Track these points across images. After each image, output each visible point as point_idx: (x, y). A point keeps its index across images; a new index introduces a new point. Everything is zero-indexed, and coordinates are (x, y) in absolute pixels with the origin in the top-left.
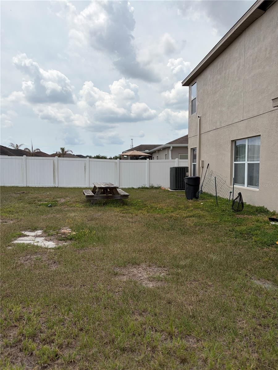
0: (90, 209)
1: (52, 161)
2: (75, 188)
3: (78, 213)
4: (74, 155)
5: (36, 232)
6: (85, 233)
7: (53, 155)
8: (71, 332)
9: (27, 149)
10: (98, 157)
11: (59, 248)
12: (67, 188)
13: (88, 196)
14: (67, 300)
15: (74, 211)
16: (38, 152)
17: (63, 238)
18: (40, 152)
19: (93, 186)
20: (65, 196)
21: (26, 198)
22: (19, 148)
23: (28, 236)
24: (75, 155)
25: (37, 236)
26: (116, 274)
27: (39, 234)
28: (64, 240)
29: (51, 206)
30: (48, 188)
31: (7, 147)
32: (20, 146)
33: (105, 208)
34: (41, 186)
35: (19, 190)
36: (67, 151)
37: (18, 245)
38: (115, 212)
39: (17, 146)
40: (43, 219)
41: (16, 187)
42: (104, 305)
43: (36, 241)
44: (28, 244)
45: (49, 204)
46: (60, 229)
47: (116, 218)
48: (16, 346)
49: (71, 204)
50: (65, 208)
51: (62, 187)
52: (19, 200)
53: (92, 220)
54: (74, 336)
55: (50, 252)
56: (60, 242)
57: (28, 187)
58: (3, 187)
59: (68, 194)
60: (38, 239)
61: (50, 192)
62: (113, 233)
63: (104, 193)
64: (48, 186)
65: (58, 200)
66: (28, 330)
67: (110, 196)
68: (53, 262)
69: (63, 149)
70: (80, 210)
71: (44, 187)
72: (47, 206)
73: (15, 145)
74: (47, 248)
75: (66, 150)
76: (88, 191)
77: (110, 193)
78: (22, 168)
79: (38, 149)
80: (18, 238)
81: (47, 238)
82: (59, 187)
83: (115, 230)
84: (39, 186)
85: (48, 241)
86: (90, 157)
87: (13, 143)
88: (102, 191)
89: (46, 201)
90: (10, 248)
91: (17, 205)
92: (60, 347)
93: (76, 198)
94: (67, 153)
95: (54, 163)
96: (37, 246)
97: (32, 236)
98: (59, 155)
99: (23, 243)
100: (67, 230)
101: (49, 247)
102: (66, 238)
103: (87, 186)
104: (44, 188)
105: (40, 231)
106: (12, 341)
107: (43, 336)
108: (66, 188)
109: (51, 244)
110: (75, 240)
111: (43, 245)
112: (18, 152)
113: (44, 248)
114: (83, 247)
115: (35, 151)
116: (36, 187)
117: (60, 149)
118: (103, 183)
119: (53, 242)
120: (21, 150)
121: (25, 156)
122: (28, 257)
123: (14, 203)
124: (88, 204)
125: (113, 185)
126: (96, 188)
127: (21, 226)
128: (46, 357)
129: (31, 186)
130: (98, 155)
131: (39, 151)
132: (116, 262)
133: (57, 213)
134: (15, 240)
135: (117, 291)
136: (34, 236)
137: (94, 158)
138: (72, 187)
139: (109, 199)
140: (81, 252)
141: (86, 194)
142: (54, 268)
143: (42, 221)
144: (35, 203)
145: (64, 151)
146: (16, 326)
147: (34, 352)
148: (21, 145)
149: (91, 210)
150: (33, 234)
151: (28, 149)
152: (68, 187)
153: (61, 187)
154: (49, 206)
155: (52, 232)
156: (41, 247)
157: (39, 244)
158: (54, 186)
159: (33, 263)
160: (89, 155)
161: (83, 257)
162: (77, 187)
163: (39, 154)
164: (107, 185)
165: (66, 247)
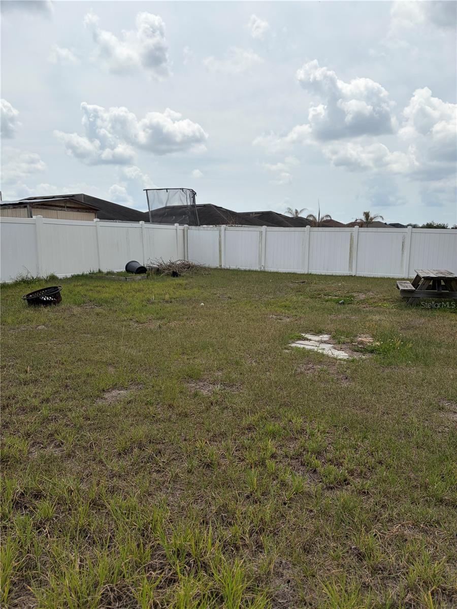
0: (406, 312)
1: (349, 234)
2: (382, 279)
3: (387, 316)
4: (386, 224)
5: (321, 336)
6: (395, 345)
7: (352, 225)
8: (366, 461)
9: (311, 216)
10: (429, 226)
11: (353, 361)
12: (370, 278)
13: (403, 291)
14: (362, 426)
15: (379, 313)
16: (327, 221)
17: (360, 349)
18: (331, 220)
19: (414, 276)
20: (366, 290)
21: (308, 289)
22: (299, 216)
23: (310, 340)
24: (388, 223)
25: (322, 342)
26: (441, 409)
27: (325, 339)
28: (361, 352)
29: (343, 303)
30: (340, 276)
31: (283, 213)
32: (301, 211)
33: (432, 313)
34: (329, 273)
35: (298, 279)
36: (375, 218)
37: (297, 349)
38: (451, 320)
39: (297, 212)
40: (332, 321)
41: (293, 273)
42: (417, 443)
43: (320, 348)
44: (310, 350)
45: (341, 300)
46: (356, 336)
47: (452, 329)
48: (297, 459)
49: (375, 302)
50: (365, 307)
51: (362, 276)
52: (297, 292)
53: (408, 328)
54: (369, 467)
55: (340, 364)
56: (355, 353)
57: (310, 274)
58: (276, 274)
59: (370, 287)
60: (323, 346)
61: (343, 283)
62: (442, 351)
63: (433, 287)
64: (340, 274)
65: (355, 294)
66: (311, 445)
67: (442, 293)
68: (344, 377)
69: (367, 215)
70: (390, 312)
71: (334, 274)
72: (337, 302)
73: (294, 211)
74: (336, 359)
75: (371, 215)
76: (404, 283)
77: (445, 288)
78: (303, 245)
79: (327, 216)
80: (297, 340)
81: (335, 346)
82: (357, 275)
83: (448, 348)
84: (327, 274)
85: (338, 350)
86: (415, 226)
87: (291, 207)
88: (431, 283)
89: (336, 296)
90: (287, 351)
91: (295, 298)
92: (351, 473)
93: (384, 294)
94: (373, 221)
95: (351, 236)
96: (323, 355)
97: (315, 341)
98: (361, 225)
99: (304, 348)
100: (367, 339)
101: (339, 358)
102: (364, 350)
103: (404, 275)
104: (334, 276)
105: (326, 336)
106: (292, 453)
107: (330, 456)
108: (368, 278)
109: (342, 355)
110: (378, 353)
111: (330, 354)
112: (297, 222)
113: (332, 358)
114: (390, 364)
115: (322, 218)
116: (321, 275)
117: (363, 214)
118: (434, 270)
119: (346, 352)
120: (301, 219)
121: (308, 227)
122: (310, 366)
123: (290, 296)
124: (403, 304)
125: (452, 273)
126: (420, 278)
127: (301, 326)
128: (332, 477)
129: (315, 273)
130: (429, 222)
131: (329, 218)
132: (443, 392)
133: (352, 313)
134: (293, 342)
135: (440, 431)
136: (318, 341)
137: (423, 227)
138: (379, 276)
139: (444, 298)
140: (387, 371)
141: (401, 288)
142: (345, 384)
143: (330, 322)
144: (319, 298)
145: (370, 218)
146: (296, 439)
147: (318, 469)
148: (303, 210)
149: (408, 314)
150: (317, 338)
151: (313, 216)
152: (372, 276)
153: (360, 275)
154: (340, 302)
155: (343, 338)
156: (328, 356)
157: (325, 352)
158: (349, 275)
159: (316, 373)
160: (413, 223)
161: (389, 377)
162: (388, 277)
163: (329, 223)
164: (442, 273)
165: (363, 361)
